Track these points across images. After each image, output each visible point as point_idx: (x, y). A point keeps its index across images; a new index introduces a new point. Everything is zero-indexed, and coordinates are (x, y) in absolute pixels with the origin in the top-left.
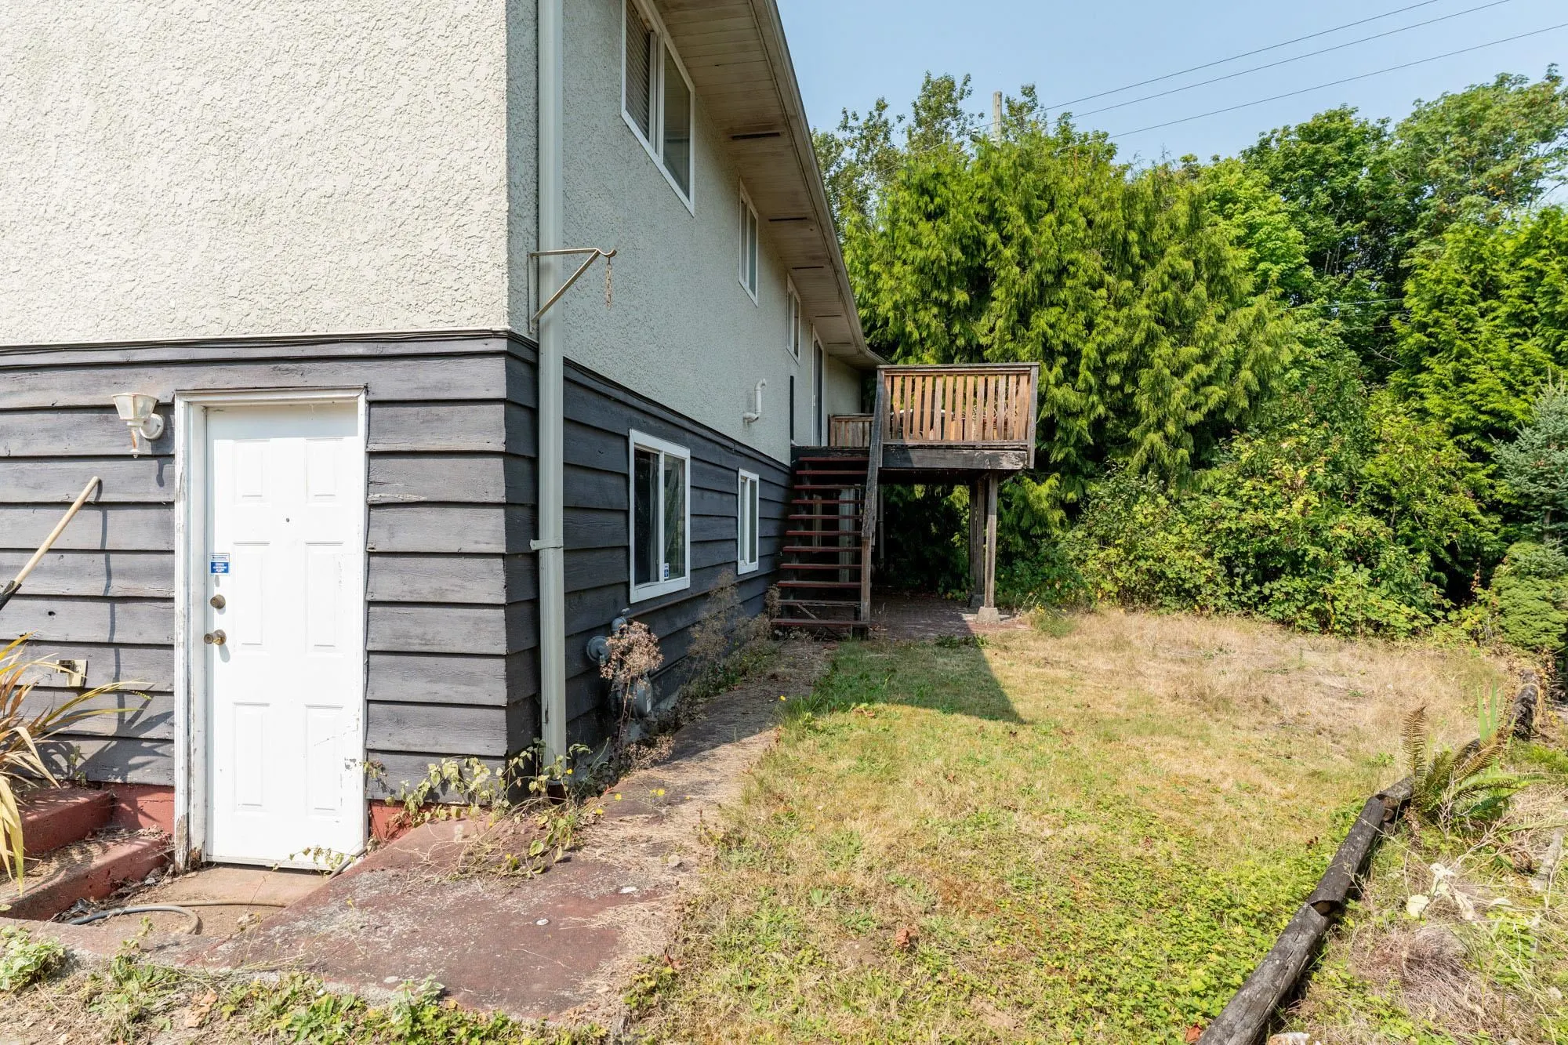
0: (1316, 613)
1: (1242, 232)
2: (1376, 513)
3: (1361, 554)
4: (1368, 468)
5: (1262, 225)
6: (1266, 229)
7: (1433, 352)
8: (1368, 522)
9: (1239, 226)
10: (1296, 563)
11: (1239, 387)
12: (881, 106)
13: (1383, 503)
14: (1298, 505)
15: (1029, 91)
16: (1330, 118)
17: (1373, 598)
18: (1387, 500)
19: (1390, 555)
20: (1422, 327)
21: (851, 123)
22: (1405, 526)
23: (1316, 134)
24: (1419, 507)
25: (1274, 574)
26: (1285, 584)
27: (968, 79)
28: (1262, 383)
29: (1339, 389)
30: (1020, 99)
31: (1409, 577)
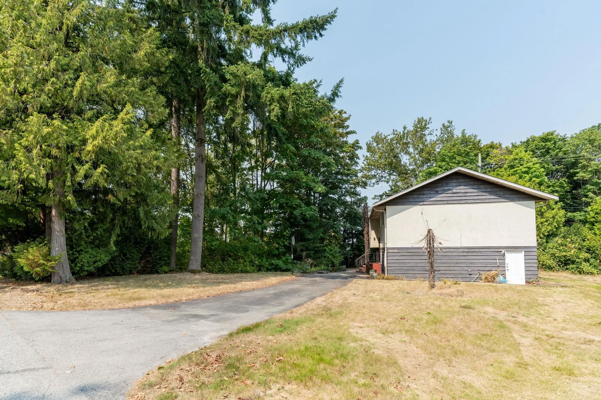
0: (578, 271)
1: (526, 169)
2: (587, 252)
3: (587, 260)
4: (585, 244)
5: (532, 168)
6: (534, 169)
7: (597, 222)
8: (587, 254)
9: (525, 168)
10: (573, 262)
11: (553, 226)
12: (405, 128)
13: (588, 250)
14: (572, 251)
15: (450, 122)
16: (548, 135)
17: (590, 268)
18: (589, 250)
19: (592, 260)
20: (594, 217)
21: (396, 133)
22: (593, 255)
23: (545, 139)
24: (597, 252)
25: (569, 264)
26: (571, 266)
27: (430, 119)
28: (558, 226)
29: (578, 229)
30: (447, 124)
31: (596, 264)
